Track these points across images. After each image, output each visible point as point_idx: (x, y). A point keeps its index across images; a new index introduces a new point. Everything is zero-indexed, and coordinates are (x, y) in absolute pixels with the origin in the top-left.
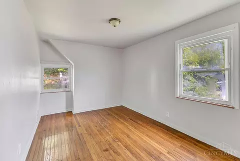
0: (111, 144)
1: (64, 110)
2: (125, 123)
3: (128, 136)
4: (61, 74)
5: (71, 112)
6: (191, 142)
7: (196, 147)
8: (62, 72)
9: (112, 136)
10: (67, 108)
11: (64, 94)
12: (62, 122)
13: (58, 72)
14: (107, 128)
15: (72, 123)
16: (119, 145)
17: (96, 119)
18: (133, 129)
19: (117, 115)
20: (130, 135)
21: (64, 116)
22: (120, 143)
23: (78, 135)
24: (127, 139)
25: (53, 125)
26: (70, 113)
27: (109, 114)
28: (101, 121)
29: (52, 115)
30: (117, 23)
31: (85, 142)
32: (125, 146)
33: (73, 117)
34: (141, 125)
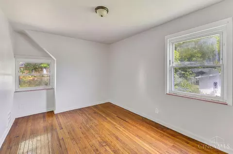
0: (97, 150)
1: (45, 111)
2: (112, 122)
3: (117, 138)
4: (44, 70)
5: (53, 111)
6: (183, 140)
7: (188, 145)
8: (45, 68)
9: (99, 139)
10: (48, 107)
11: (45, 92)
12: (41, 124)
13: (42, 68)
14: (93, 129)
15: (52, 126)
16: (106, 150)
17: (81, 118)
18: (122, 129)
19: (104, 112)
20: (119, 137)
21: (44, 117)
22: (107, 148)
23: (59, 140)
24: (115, 142)
25: (29, 129)
26: (51, 113)
27: (95, 113)
28: (87, 122)
29: (29, 117)
30: (105, 12)
31: (66, 149)
32: (113, 151)
33: (55, 118)
34: (129, 123)
